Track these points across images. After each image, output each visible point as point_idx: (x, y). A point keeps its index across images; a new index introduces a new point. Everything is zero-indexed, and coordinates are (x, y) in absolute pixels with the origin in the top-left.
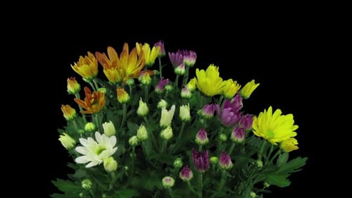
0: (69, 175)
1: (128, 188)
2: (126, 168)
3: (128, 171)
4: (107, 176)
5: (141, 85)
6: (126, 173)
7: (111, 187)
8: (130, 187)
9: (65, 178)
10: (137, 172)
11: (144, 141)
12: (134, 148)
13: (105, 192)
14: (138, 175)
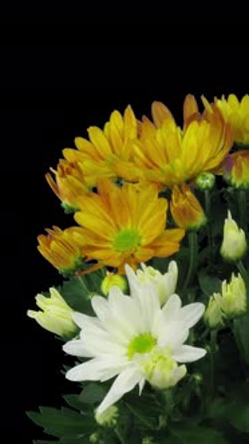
0: (66, 398)
1: (200, 425)
2: (198, 378)
3: (201, 386)
4: (153, 396)
5: (230, 190)
6: (198, 390)
7: (162, 422)
8: (207, 423)
9: (59, 404)
10: (221, 389)
11: (237, 317)
12: (214, 334)
13: (150, 433)
14: (222, 395)
